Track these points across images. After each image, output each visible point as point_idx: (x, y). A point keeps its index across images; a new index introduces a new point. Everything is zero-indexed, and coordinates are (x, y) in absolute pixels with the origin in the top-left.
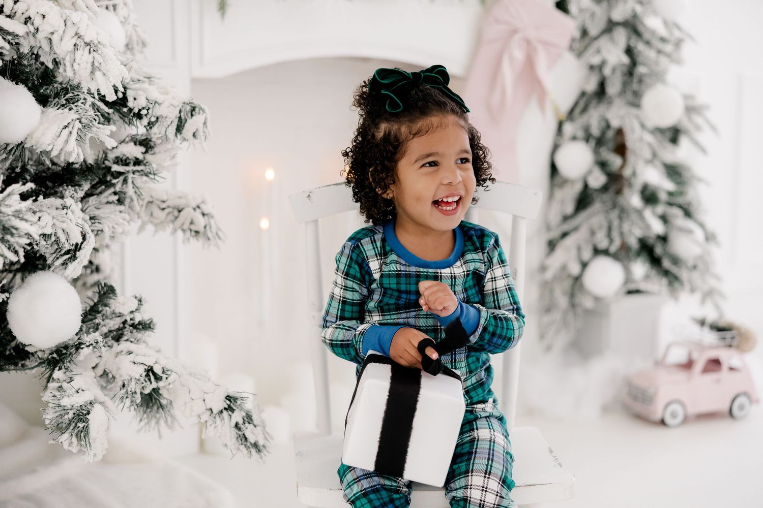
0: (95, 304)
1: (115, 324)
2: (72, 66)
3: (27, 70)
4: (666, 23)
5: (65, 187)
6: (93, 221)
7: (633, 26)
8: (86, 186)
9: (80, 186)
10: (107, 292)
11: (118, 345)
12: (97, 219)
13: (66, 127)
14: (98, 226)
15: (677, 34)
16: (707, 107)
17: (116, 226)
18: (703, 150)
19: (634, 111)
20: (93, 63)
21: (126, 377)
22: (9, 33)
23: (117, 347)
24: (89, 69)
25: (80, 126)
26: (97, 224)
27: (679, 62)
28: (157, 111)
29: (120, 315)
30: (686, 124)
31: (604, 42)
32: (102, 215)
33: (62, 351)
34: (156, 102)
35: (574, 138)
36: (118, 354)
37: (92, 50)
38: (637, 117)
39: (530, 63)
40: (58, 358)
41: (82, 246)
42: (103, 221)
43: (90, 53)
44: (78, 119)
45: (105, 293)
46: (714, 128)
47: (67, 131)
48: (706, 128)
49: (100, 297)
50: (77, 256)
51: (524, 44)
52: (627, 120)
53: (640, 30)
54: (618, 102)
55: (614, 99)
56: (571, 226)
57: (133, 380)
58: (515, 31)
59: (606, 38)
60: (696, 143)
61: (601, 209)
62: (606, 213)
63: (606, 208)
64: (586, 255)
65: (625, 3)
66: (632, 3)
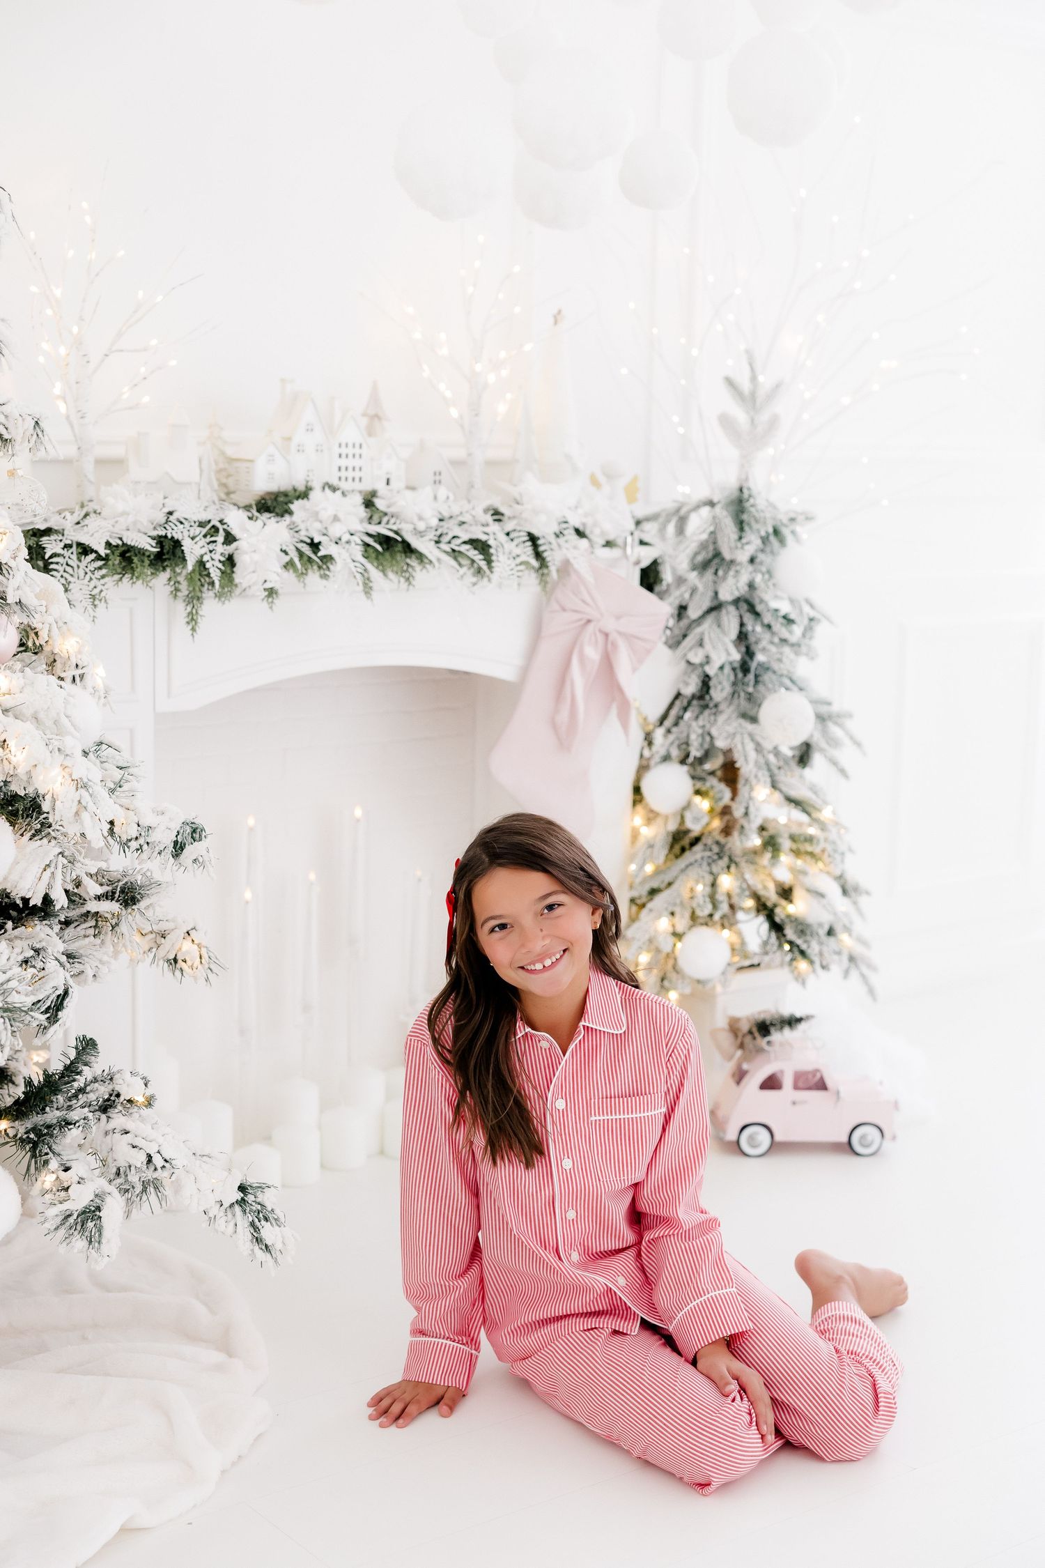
0: (72, 1063)
4: (792, 601)
7: (748, 604)
10: (87, 1047)
11: (109, 1117)
12: (74, 958)
14: (78, 967)
15: (810, 611)
16: (850, 716)
17: (100, 966)
18: (843, 772)
19: (749, 727)
21: (122, 1163)
23: (108, 1121)
25: (65, 861)
26: (76, 965)
27: (812, 656)
30: (817, 739)
31: (707, 626)
32: (81, 952)
33: (40, 1130)
35: (666, 758)
36: (106, 1133)
38: (752, 737)
39: (608, 664)
40: (36, 1139)
41: (65, 1004)
42: (83, 961)
44: (61, 853)
45: (83, 1049)
46: (858, 744)
48: (847, 743)
49: (78, 1054)
50: (59, 1017)
51: (601, 638)
52: (738, 739)
53: (759, 608)
54: (728, 712)
55: (722, 707)
56: (663, 882)
57: (133, 1168)
58: (589, 621)
59: (710, 620)
60: (834, 763)
61: (702, 858)
62: (709, 864)
63: (709, 857)
64: (681, 923)
65: (737, 575)
66: (747, 576)
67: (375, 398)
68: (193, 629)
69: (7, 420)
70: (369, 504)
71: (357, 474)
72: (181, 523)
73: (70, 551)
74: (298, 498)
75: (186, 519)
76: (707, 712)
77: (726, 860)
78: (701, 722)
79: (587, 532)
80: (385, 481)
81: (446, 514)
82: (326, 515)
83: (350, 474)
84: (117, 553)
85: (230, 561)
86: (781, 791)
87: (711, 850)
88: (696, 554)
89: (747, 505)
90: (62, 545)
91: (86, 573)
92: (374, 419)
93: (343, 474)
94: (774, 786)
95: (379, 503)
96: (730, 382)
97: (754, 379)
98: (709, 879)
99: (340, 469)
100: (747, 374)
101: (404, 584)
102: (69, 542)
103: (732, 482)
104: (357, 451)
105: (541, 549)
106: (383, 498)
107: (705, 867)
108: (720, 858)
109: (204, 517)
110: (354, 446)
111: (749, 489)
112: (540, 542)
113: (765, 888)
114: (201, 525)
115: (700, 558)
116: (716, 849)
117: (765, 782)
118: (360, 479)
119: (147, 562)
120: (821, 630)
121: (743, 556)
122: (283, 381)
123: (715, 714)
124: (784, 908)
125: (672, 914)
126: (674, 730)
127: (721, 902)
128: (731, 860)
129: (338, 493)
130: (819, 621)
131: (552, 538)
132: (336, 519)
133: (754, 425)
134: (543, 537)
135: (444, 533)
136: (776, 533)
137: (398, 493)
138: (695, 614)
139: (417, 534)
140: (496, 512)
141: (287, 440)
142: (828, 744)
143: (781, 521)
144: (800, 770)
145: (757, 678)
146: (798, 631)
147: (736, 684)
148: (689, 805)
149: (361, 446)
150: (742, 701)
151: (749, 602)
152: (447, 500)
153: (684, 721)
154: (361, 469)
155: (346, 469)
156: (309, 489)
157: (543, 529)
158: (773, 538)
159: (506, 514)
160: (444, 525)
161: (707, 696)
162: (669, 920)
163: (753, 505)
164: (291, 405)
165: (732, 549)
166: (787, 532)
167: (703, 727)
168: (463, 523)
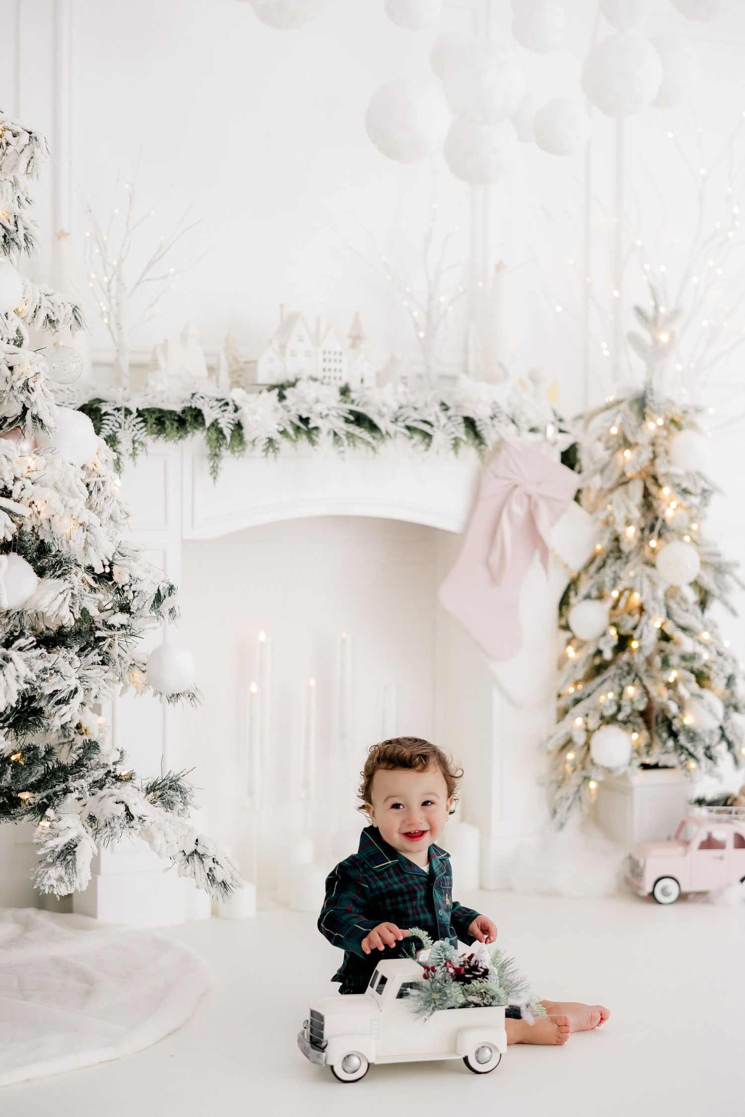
0: (81, 759)
1: (99, 774)
2: (68, 542)
3: (27, 545)
5: (59, 648)
7: (651, 476)
10: (91, 747)
13: (61, 593)
15: (703, 484)
16: (737, 565)
18: (733, 612)
19: (648, 570)
20: (86, 540)
21: (108, 817)
22: (17, 515)
23: (100, 794)
24: (83, 545)
28: (140, 587)
29: (104, 766)
30: (708, 581)
31: (617, 496)
34: (138, 579)
35: (588, 597)
36: (101, 799)
37: (85, 529)
38: (649, 577)
39: (531, 520)
43: (83, 532)
44: (72, 588)
45: (89, 749)
47: (61, 597)
48: (737, 587)
49: (85, 753)
51: (525, 499)
52: (638, 579)
53: (661, 480)
54: (634, 560)
55: (632, 557)
56: (584, 693)
57: (115, 818)
58: (516, 486)
59: (620, 491)
60: (726, 604)
61: (615, 675)
62: (620, 680)
63: (620, 674)
64: (593, 723)
65: (639, 454)
66: (647, 454)
67: (357, 323)
68: (214, 478)
69: (54, 307)
70: (345, 391)
71: (338, 374)
72: (202, 397)
73: (119, 412)
74: (289, 386)
75: (206, 395)
76: (619, 562)
77: (633, 675)
78: (613, 569)
79: (517, 421)
80: (359, 381)
81: (404, 402)
82: (310, 398)
83: (332, 374)
84: (154, 417)
85: (239, 424)
86: (674, 621)
87: (621, 668)
88: (609, 440)
89: (647, 401)
90: (112, 406)
91: (129, 426)
92: (356, 339)
93: (327, 374)
94: (669, 615)
95: (353, 395)
96: (639, 311)
97: (656, 308)
98: (618, 689)
99: (324, 370)
100: (652, 304)
102: (118, 406)
103: (638, 385)
104: (338, 357)
105: (479, 428)
106: (355, 392)
107: (617, 681)
108: (629, 673)
109: (220, 395)
110: (335, 353)
111: (651, 390)
112: (478, 423)
113: (660, 695)
114: (218, 400)
115: (611, 443)
116: (626, 668)
117: (661, 614)
118: (340, 378)
119: (176, 425)
120: (714, 499)
121: (643, 439)
122: (282, 306)
123: (626, 563)
124: (681, 720)
125: (587, 715)
126: (596, 577)
127: (625, 706)
128: (637, 676)
129: (318, 383)
130: (711, 492)
131: (488, 421)
132: (317, 401)
133: (655, 341)
134: (480, 420)
135: (401, 416)
136: (674, 423)
137: (368, 388)
138: (608, 485)
139: (381, 415)
140: (443, 404)
141: (283, 347)
142: (719, 587)
143: (676, 413)
144: (698, 610)
145: (660, 535)
146: (695, 500)
147: (643, 540)
148: (604, 634)
149: (341, 354)
150: (647, 552)
151: (655, 478)
152: (405, 394)
153: (602, 571)
154: (340, 371)
155: (330, 370)
156: (297, 380)
157: (480, 414)
158: (672, 427)
159: (448, 403)
160: (403, 411)
161: (619, 550)
162: (584, 720)
163: (652, 401)
164: (288, 323)
165: (634, 434)
166: (683, 422)
167: (615, 572)
168: (416, 409)
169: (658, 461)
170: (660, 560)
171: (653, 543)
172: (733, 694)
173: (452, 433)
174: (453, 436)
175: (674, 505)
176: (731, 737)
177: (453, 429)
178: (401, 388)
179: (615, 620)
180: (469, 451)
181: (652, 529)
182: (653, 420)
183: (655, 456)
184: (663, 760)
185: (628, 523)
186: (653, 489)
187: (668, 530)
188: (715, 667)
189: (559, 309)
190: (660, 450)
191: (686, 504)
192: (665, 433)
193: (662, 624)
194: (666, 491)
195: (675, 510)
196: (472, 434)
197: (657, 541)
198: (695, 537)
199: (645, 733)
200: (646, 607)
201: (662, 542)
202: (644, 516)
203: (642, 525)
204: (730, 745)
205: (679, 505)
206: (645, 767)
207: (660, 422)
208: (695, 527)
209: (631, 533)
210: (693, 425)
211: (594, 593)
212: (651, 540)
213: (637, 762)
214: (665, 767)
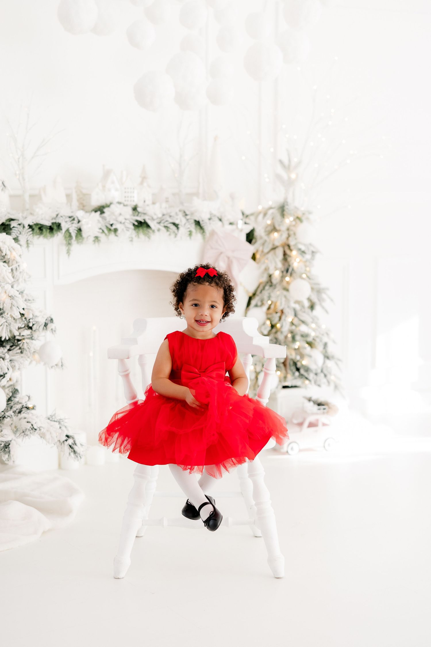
0: (11, 397)
1: (19, 407)
4: (305, 245)
6: (11, 362)
8: (8, 347)
9: (5, 347)
10: (15, 392)
11: (21, 414)
12: (12, 361)
14: (13, 364)
15: (312, 249)
16: (328, 289)
17: (20, 364)
18: (327, 312)
19: (285, 293)
20: (12, 304)
21: (24, 429)
23: (20, 416)
24: (10, 306)
25: (7, 324)
26: (13, 363)
28: (37, 319)
29: (21, 403)
30: (315, 299)
31: (270, 256)
32: (15, 359)
34: (36, 316)
35: (256, 306)
36: (20, 419)
38: (285, 297)
42: (15, 362)
44: (6, 322)
45: (14, 392)
46: (332, 300)
48: (328, 300)
49: (12, 394)
50: (5, 377)
51: (226, 259)
52: (280, 297)
53: (292, 247)
54: (279, 287)
55: (277, 286)
57: (27, 430)
58: (221, 253)
59: (272, 252)
60: (323, 308)
64: (259, 368)
65: (281, 235)
66: (285, 235)
67: (144, 171)
68: (69, 255)
70: (135, 209)
71: (132, 200)
72: (61, 217)
73: (20, 226)
74: (107, 207)
75: (64, 216)
76: (271, 288)
78: (268, 291)
79: (223, 220)
80: (142, 202)
81: (165, 212)
82: (117, 213)
83: (129, 199)
84: (38, 227)
85: (80, 230)
86: (298, 318)
88: (267, 227)
89: (285, 208)
90: (18, 224)
91: (25, 233)
92: (144, 178)
93: (127, 199)
94: (296, 315)
95: (139, 209)
96: (281, 162)
97: (290, 161)
99: (125, 197)
100: (287, 158)
101: (147, 239)
102: (20, 223)
103: (281, 199)
104: (132, 190)
105: (202, 225)
106: (141, 207)
109: (70, 215)
110: (131, 188)
111: (287, 202)
112: (201, 223)
114: (70, 217)
115: (267, 229)
117: (292, 315)
119: (48, 231)
120: (317, 256)
121: (283, 228)
122: (104, 165)
123: (275, 288)
124: (301, 363)
125: (256, 364)
126: (260, 295)
129: (122, 205)
130: (316, 253)
131: (207, 221)
132: (120, 214)
133: (289, 178)
134: (203, 221)
135: (163, 220)
136: (299, 219)
137: (148, 205)
138: (266, 250)
139: (153, 219)
140: (185, 212)
141: (104, 187)
142: (319, 300)
143: (300, 214)
144: (309, 310)
145: (291, 275)
146: (308, 256)
147: (283, 277)
148: (264, 324)
149: (134, 189)
150: (284, 283)
151: (289, 246)
152: (166, 208)
153: (263, 292)
154: (134, 197)
155: (128, 197)
156: (111, 204)
157: (203, 217)
158: (298, 221)
159: (187, 213)
160: (164, 217)
161: (271, 282)
162: (254, 367)
163: (287, 209)
164: (107, 174)
165: (279, 225)
166: (303, 218)
167: (269, 294)
168: (170, 216)
169: (290, 239)
170: (291, 288)
171: (287, 279)
172: (326, 352)
173: (189, 228)
174: (189, 230)
175: (298, 260)
176: (325, 372)
177: (189, 226)
178: (164, 205)
179: (269, 316)
180: (198, 236)
181: (287, 271)
182: (289, 218)
183: (289, 236)
184: (294, 383)
185: (276, 269)
186: (288, 252)
187: (295, 272)
188: (318, 340)
189: (244, 158)
190: (291, 233)
191: (304, 259)
192: (294, 223)
193: (292, 320)
194: (294, 253)
195: (299, 262)
196: (198, 227)
197: (290, 278)
198: (308, 274)
199: (284, 371)
200: (285, 311)
201: (292, 278)
202: (284, 265)
203: (283, 269)
204: (325, 376)
205: (301, 261)
206: (285, 387)
207: (292, 219)
208: (308, 269)
209: (277, 274)
210: (308, 219)
211: (259, 304)
212: (286, 277)
213: (281, 387)
214: (295, 387)
